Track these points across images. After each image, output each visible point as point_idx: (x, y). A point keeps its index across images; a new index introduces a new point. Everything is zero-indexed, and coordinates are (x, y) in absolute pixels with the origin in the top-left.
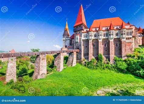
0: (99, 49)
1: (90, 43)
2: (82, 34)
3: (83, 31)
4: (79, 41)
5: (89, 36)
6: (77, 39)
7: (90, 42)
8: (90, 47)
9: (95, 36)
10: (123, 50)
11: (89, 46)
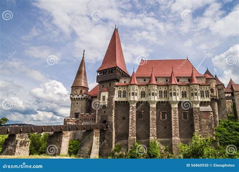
0: (151, 123)
1: (131, 111)
2: (116, 88)
3: (116, 84)
4: (106, 103)
5: (130, 95)
6: (104, 99)
7: (131, 108)
8: (132, 119)
9: (143, 94)
10: (196, 127)
11: (130, 117)
